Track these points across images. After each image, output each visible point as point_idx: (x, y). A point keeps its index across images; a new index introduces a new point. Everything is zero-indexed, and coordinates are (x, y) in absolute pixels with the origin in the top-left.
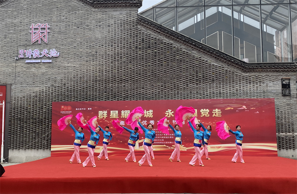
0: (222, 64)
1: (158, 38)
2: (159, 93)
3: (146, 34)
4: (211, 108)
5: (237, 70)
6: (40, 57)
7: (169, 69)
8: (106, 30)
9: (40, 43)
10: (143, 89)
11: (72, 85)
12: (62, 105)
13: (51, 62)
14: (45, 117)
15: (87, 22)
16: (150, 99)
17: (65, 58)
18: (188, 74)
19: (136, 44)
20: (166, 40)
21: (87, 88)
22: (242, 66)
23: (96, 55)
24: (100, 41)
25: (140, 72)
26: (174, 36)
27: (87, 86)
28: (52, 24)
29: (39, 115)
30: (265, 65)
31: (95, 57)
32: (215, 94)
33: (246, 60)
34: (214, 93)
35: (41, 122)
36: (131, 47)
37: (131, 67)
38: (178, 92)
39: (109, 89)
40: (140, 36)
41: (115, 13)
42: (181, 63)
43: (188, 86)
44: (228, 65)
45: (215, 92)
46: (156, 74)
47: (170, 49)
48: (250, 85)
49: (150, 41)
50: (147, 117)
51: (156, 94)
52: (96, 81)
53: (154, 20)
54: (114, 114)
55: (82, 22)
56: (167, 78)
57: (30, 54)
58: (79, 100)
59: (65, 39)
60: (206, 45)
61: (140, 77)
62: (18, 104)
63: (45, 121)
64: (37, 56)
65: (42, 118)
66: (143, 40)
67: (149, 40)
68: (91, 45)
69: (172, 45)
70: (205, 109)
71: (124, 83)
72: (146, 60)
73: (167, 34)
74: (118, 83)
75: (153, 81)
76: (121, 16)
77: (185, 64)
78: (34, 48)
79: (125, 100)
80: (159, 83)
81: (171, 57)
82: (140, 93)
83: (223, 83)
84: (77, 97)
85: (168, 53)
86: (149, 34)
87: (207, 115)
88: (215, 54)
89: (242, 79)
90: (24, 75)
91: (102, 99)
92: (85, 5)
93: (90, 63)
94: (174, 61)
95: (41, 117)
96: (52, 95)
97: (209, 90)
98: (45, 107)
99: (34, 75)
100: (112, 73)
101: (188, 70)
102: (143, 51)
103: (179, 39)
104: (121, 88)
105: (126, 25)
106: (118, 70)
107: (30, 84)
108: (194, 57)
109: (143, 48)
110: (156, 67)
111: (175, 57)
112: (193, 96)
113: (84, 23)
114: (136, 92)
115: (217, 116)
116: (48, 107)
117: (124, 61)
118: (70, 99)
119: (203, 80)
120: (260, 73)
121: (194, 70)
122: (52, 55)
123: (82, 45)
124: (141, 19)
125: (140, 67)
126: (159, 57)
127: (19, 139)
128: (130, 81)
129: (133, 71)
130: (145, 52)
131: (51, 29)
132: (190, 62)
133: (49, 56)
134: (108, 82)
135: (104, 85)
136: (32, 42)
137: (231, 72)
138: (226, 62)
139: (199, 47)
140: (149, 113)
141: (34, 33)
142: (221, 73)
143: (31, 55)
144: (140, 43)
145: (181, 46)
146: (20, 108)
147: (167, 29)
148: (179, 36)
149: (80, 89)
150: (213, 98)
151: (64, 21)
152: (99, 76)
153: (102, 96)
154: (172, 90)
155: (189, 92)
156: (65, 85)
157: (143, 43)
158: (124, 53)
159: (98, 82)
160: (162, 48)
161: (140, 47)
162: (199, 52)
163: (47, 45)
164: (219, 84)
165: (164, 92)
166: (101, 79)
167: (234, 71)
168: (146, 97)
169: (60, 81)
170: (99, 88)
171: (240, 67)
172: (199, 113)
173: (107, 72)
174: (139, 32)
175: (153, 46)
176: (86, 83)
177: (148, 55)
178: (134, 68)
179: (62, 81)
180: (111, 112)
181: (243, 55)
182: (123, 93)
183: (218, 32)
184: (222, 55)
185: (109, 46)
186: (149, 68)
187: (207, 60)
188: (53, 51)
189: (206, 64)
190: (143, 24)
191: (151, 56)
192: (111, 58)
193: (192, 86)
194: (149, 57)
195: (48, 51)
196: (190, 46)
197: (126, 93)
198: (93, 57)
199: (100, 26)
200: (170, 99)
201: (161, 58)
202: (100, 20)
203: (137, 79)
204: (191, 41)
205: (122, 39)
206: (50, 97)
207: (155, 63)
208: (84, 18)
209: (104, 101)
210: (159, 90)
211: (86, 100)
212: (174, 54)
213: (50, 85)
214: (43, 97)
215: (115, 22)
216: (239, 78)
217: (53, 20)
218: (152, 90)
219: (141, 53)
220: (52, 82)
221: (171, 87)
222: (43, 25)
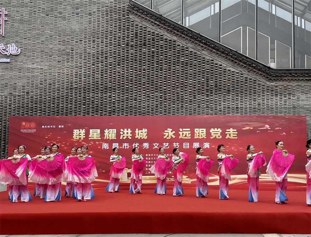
0: (241, 69)
1: (157, 32)
2: (157, 107)
3: (140, 27)
4: (224, 127)
5: (259, 78)
7: (170, 74)
8: (87, 19)
10: (135, 100)
11: (38, 94)
12: (23, 121)
13: (9, 61)
14: (0, 137)
15: (60, 8)
16: (144, 114)
17: (29, 57)
18: (195, 82)
19: (127, 40)
20: (168, 36)
21: (59, 99)
22: (267, 73)
23: (71, 53)
24: (77, 34)
25: (132, 78)
26: (178, 31)
27: (59, 96)
28: (10, 9)
30: (296, 71)
31: (70, 56)
32: (231, 109)
33: (273, 65)
34: (229, 108)
36: (119, 44)
37: (119, 71)
38: (182, 106)
39: (89, 100)
40: (132, 29)
42: (187, 67)
43: (195, 98)
44: (248, 72)
45: (231, 106)
46: (152, 81)
47: (173, 48)
48: (277, 98)
49: (145, 37)
50: (139, 138)
51: (152, 107)
52: (71, 89)
53: (152, 9)
54: (95, 134)
55: (52, 8)
56: (168, 87)
58: (47, 114)
59: (29, 30)
60: (220, 43)
61: (132, 85)
66: (136, 35)
67: (144, 35)
68: (65, 40)
69: (175, 43)
70: (216, 129)
71: (110, 93)
72: (140, 62)
73: (169, 27)
74: (102, 92)
75: (149, 91)
76: (107, 2)
77: (192, 68)
79: (111, 115)
80: (157, 93)
81: (174, 59)
82: (131, 107)
83: (241, 94)
84: (45, 110)
85: (170, 53)
86: (145, 27)
87: (219, 136)
88: (232, 57)
89: (266, 90)
91: (79, 114)
93: (63, 65)
94: (177, 64)
96: (10, 107)
97: (223, 103)
98: (1, 123)
100: (94, 79)
101: (196, 77)
102: (136, 49)
103: (184, 34)
104: (105, 99)
106: (101, 75)
108: (204, 59)
109: (136, 45)
110: (153, 72)
111: (179, 59)
112: (201, 111)
113: (56, 9)
114: (126, 105)
115: (232, 137)
116: (5, 123)
117: (110, 63)
118: (34, 113)
119: (216, 91)
120: (290, 82)
121: (204, 77)
122: (11, 52)
123: (52, 39)
124: (133, 6)
125: (132, 70)
126: (158, 58)
128: (119, 90)
129: (122, 76)
130: (139, 50)
131: (9, 16)
132: (199, 66)
133: (6, 53)
134: (87, 90)
135: (82, 94)
137: (253, 80)
138: (246, 67)
139: (210, 46)
140: (142, 134)
142: (238, 82)
144: (132, 38)
145: (187, 44)
147: (169, 21)
148: (184, 31)
149: (49, 100)
150: (228, 114)
151: (27, 5)
152: (75, 82)
153: (79, 109)
154: (174, 103)
155: (197, 106)
156: (28, 93)
157: (137, 39)
158: (111, 52)
159: (73, 90)
160: (162, 47)
161: (131, 44)
162: (211, 52)
163: (3, 37)
164: (236, 96)
165: (164, 105)
166: (78, 86)
167: (256, 79)
168: (139, 112)
169: (22, 87)
170: (75, 99)
171: (264, 74)
172: (208, 134)
173: (87, 77)
174: (132, 24)
175: (149, 43)
176: (57, 92)
177: (142, 55)
178: (123, 73)
179: (25, 88)
180: (91, 130)
181: (274, 59)
182: (108, 106)
183: (241, 27)
184: (240, 57)
185: (89, 41)
186: (144, 73)
187: (221, 63)
188: (12, 47)
189: (220, 70)
190: (136, 13)
191: (147, 57)
192: (93, 57)
193: (201, 97)
194: (144, 58)
195: (5, 47)
196: (199, 44)
197: (113, 105)
198: (68, 56)
199: (78, 14)
200: (171, 114)
201: (160, 59)
202: (78, 5)
203: (128, 87)
204: (200, 38)
205: (107, 33)
206: (7, 110)
207: (152, 67)
208: (56, 3)
209: (82, 116)
210: (157, 103)
211: (58, 114)
212: (178, 54)
213: (7, 94)
215: (98, 10)
216: (263, 88)
217: (13, 4)
218: (148, 102)
219: (134, 52)
220: (11, 89)
221: (173, 99)
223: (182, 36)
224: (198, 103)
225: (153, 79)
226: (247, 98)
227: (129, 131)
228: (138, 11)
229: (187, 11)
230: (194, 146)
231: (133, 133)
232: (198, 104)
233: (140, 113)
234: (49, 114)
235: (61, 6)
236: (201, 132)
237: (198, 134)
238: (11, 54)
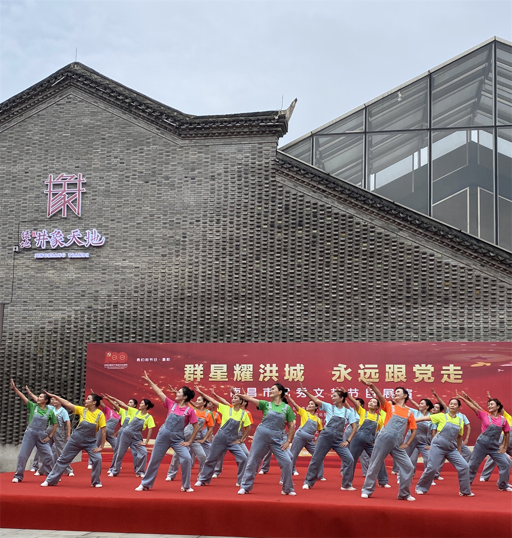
0: (468, 262)
1: (320, 203)
2: (320, 327)
3: (294, 195)
4: (439, 363)
5: (502, 277)
6: (65, 247)
7: (343, 272)
8: (207, 186)
9: (65, 216)
10: (284, 317)
11: (132, 308)
12: (108, 351)
13: (88, 257)
14: (72, 376)
15: (166, 170)
16: (299, 340)
17: (117, 249)
18: (387, 284)
19: (272, 218)
20: (340, 208)
21: (162, 315)
23: (183, 241)
24: (192, 211)
25: (279, 279)
26: (357, 199)
27: (162, 311)
28: (91, 174)
29: (59, 372)
31: (181, 247)
32: (450, 331)
34: (448, 329)
35: (65, 386)
36: (259, 225)
37: (259, 269)
38: (364, 325)
39: (209, 317)
40: (280, 199)
41: (226, 150)
42: (372, 259)
43: (386, 312)
44: (482, 265)
45: (450, 326)
46: (313, 285)
47: (348, 228)
49: (302, 211)
50: (290, 380)
51: (312, 328)
52: (182, 299)
53: (312, 164)
54: (219, 372)
55: (155, 170)
56: (340, 293)
57: (44, 239)
58: (145, 339)
59: (118, 206)
60: (431, 218)
61: (278, 292)
62: (16, 347)
63: (72, 384)
64: (58, 243)
65: (67, 377)
66: (287, 209)
67: (300, 209)
68: (173, 221)
69: (352, 220)
70: (423, 365)
71: (243, 304)
72: (292, 252)
73: (342, 193)
74: (230, 303)
75: (307, 300)
76: (240, 156)
77: (380, 261)
78: (54, 227)
79: (244, 342)
80: (321, 304)
81: (349, 247)
82: (277, 327)
83: (469, 305)
84: (141, 333)
85: (343, 237)
86: (301, 194)
87: (429, 378)
88: (451, 240)
90: (31, 284)
91: (194, 339)
92: (161, 133)
93: (170, 260)
94: (355, 255)
95: (65, 376)
96: (89, 329)
97: (436, 321)
98: (74, 353)
99: (51, 284)
100: (217, 282)
101: (387, 276)
102: (286, 232)
103: (368, 204)
104: (235, 315)
105: (249, 176)
106: (230, 276)
107: (44, 305)
108: (402, 246)
109: (286, 226)
110: (314, 269)
111: (358, 247)
112: (397, 334)
113: (160, 172)
114: (269, 325)
115: (452, 380)
116: (80, 353)
117: (244, 255)
118: (125, 337)
119: (424, 299)
121: (402, 276)
122: (90, 242)
123: (153, 219)
124: (283, 161)
125: (279, 267)
126: (322, 246)
127: (17, 422)
128: (257, 300)
129: (263, 278)
130: (290, 234)
131: (88, 186)
132: (393, 257)
133: (84, 244)
134: (207, 300)
135: (199, 307)
136: (49, 215)
137: (489, 279)
138: (477, 257)
139: (413, 222)
140: (295, 372)
141: (54, 195)
142: (464, 283)
143: (47, 242)
144: (280, 214)
145: (372, 220)
146: (22, 355)
147: (341, 183)
148: (368, 198)
149: (147, 317)
150: (445, 340)
151: (116, 167)
152: (188, 288)
153: (194, 331)
154: (349, 321)
155: (389, 326)
156: (115, 306)
157: (288, 216)
158: (245, 237)
159: (185, 301)
160: (330, 227)
161: (279, 224)
162: (414, 233)
163: (79, 219)
164: (459, 308)
165: (332, 324)
166: (193, 295)
167: (496, 279)
168: (291, 336)
169: (106, 298)
170: (187, 315)
171: (510, 270)
172: (410, 374)
173: (207, 279)
174: (279, 191)
175: (308, 221)
176: (161, 303)
177: (296, 241)
178: (265, 271)
179: (111, 298)
180: (212, 366)
182: (240, 327)
183: (468, 189)
184: (467, 241)
185: (211, 221)
186: (299, 271)
187: (433, 252)
188: (92, 233)
189: (431, 263)
190: (287, 173)
191: (305, 245)
192: (216, 247)
193: (397, 311)
194: (299, 246)
195: (82, 234)
196: (394, 221)
197: (247, 325)
198: (177, 247)
199: (194, 179)
200: (344, 340)
201: (326, 247)
202: (194, 164)
203: (272, 294)
204: (395, 210)
205: (239, 207)
206: (84, 334)
207: (312, 260)
208: (159, 162)
209: (198, 342)
210: (321, 321)
211: (161, 339)
212: (356, 239)
213: (84, 308)
214: (69, 331)
215: (226, 170)
216: (508, 294)
217: (94, 166)
218: (305, 319)
219: (283, 237)
220: (90, 300)
221: (348, 315)
222: (72, 177)
223: (364, 207)
224: (392, 321)
225: (313, 281)
226: (479, 310)
227: (275, 368)
228: (290, 170)
229: (372, 164)
231: (281, 371)
232: (392, 323)
233: (292, 338)
234: (147, 340)
235: (168, 168)
236: (396, 370)
237: (392, 375)
238: (91, 245)
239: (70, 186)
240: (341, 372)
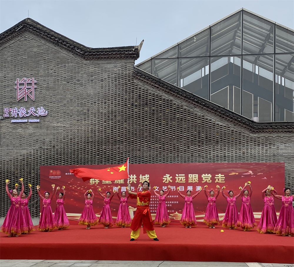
0: (228, 123)
1: (156, 94)
2: (157, 156)
3: (143, 89)
4: (214, 173)
5: (244, 131)
6: (27, 116)
7: (168, 128)
8: (99, 85)
9: (26, 100)
10: (139, 151)
11: (62, 147)
12: (51, 170)
13: (39, 121)
14: (33, 182)
16: (147, 163)
17: (54, 117)
18: (189, 134)
19: (132, 101)
20: (166, 96)
21: (78, 151)
22: (250, 126)
23: (88, 113)
24: (92, 97)
25: (136, 132)
26: (174, 92)
27: (78, 149)
28: (39, 78)
29: (27, 180)
30: (276, 124)
31: (87, 116)
32: (219, 158)
33: (256, 119)
34: (218, 156)
36: (126, 104)
37: (126, 127)
38: (178, 155)
39: (102, 152)
40: (136, 92)
41: (109, 66)
42: (182, 122)
43: (189, 148)
44: (234, 125)
46: (153, 135)
47: (170, 106)
48: (259, 148)
49: (147, 98)
51: (153, 156)
52: (88, 142)
53: (152, 74)
55: (72, 76)
56: (166, 139)
57: (16, 112)
58: (69, 163)
59: (54, 95)
60: (210, 101)
61: (136, 138)
62: (4, 168)
64: (23, 115)
66: (140, 97)
67: (146, 97)
68: (82, 103)
69: (171, 102)
70: (206, 174)
71: (119, 145)
72: (143, 119)
73: (167, 89)
74: (112, 144)
75: (150, 142)
76: (115, 69)
77: (186, 123)
78: (20, 106)
79: (119, 164)
80: (157, 145)
81: (171, 116)
82: (136, 156)
83: (228, 145)
84: (67, 160)
85: (167, 111)
86: (147, 89)
87: (209, 181)
88: (220, 112)
89: (250, 140)
90: (10, 136)
91: (94, 163)
92: (75, 57)
93: (81, 123)
94: (174, 120)
96: (41, 159)
98: (33, 171)
99: (20, 136)
100: (105, 134)
101: (189, 130)
102: (140, 108)
103: (180, 95)
104: (115, 150)
105: (120, 79)
106: (112, 130)
107: (17, 147)
108: (196, 115)
109: (139, 105)
110: (153, 127)
111: (175, 116)
112: (194, 159)
113: (75, 77)
114: (132, 155)
115: (220, 182)
116: (37, 171)
117: (119, 120)
118: (59, 163)
120: (271, 134)
121: (196, 130)
122: (40, 114)
123: (72, 102)
124: (137, 72)
125: (136, 126)
126: (157, 115)
127: (7, 206)
128: (125, 143)
129: (129, 131)
130: (142, 109)
131: (38, 84)
132: (192, 121)
133: (36, 115)
134: (100, 143)
135: (97, 147)
136: (18, 100)
137: (238, 132)
138: (232, 121)
139: (201, 103)
140: (145, 179)
142: (226, 134)
143: (17, 114)
144: (136, 99)
145: (182, 102)
146: (7, 172)
147: (166, 84)
148: (180, 92)
149: (70, 152)
150: (217, 162)
152: (91, 137)
153: (94, 159)
154: (171, 153)
155: (190, 155)
156: (54, 147)
157: (140, 100)
158: (119, 111)
159: (90, 144)
160: (161, 106)
161: (136, 104)
162: (202, 109)
163: (34, 102)
164: (223, 146)
165: (163, 154)
166: (93, 140)
167: (241, 132)
168: (143, 160)
169: (49, 142)
170: (91, 151)
171: (248, 127)
172: (200, 179)
173: (100, 132)
174: (136, 87)
175: (150, 103)
176: (77, 145)
177: (145, 113)
178: (129, 128)
179: (51, 142)
181: (256, 114)
182: (117, 156)
183: (228, 86)
184: (227, 113)
185: (102, 103)
186: (146, 128)
187: (211, 118)
188: (41, 109)
189: (210, 124)
190: (139, 78)
191: (149, 115)
192: (105, 116)
193: (194, 148)
194: (146, 115)
195: (36, 110)
196: (192, 103)
197: (121, 155)
198: (84, 116)
199: (93, 81)
200: (169, 162)
201: (159, 116)
202: (93, 74)
203: (133, 140)
204: (192, 97)
205: (116, 96)
206: (38, 161)
207: (152, 123)
208: (74, 72)
209: (97, 164)
210: (157, 153)
211: (77, 163)
212: (174, 112)
213: (38, 148)
214: (31, 160)
215: (109, 76)
216: (247, 139)
217: (41, 74)
218: (150, 152)
219: (138, 111)
220: (41, 144)
221: (171, 150)
222: (29, 80)
223: (177, 96)
224: (192, 153)
225: (153, 133)
226: (233, 147)
227: (135, 177)
228: (141, 77)
229: (181, 74)
230: (188, 189)
231: (138, 178)
234: (71, 163)
235: (79, 75)
236: (194, 177)
237: (192, 179)
238: (40, 115)
239: (28, 85)
240: (167, 178)
